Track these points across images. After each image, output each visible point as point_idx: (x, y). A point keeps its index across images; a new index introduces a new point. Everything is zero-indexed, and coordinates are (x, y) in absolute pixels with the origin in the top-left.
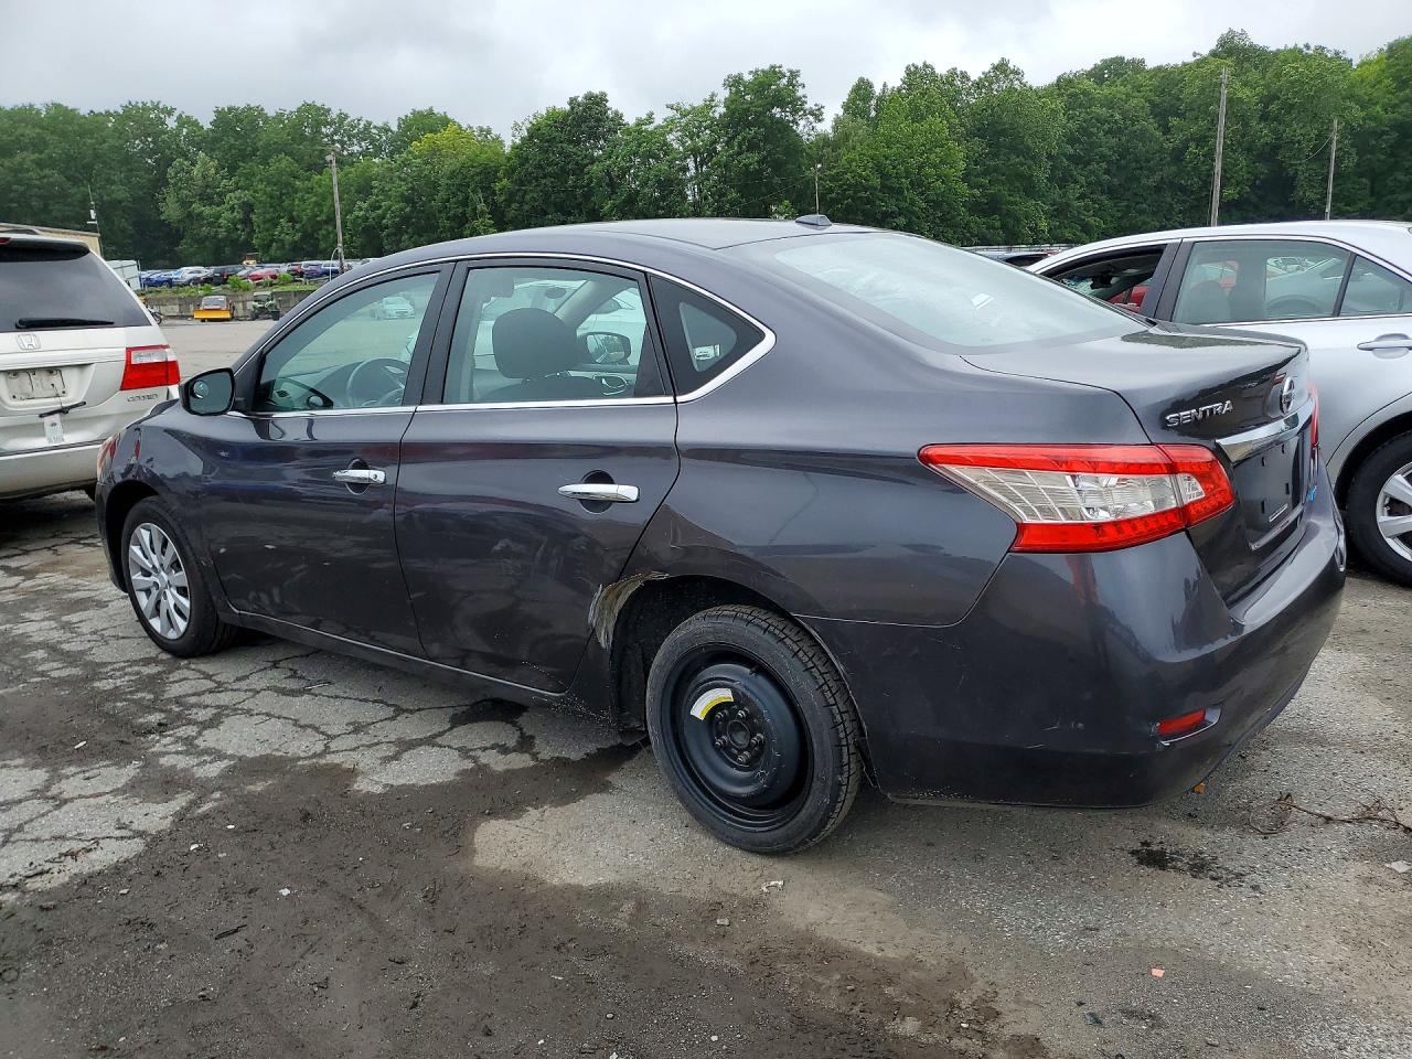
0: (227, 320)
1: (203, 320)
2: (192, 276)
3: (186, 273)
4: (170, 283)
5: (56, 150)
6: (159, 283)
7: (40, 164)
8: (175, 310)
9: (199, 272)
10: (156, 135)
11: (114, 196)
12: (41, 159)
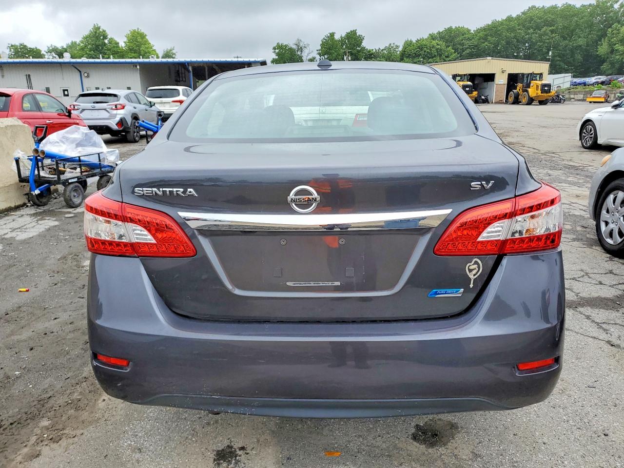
0: (602, 102)
1: (591, 102)
2: (595, 81)
3: (593, 80)
4: (585, 84)
5: (560, 23)
6: (580, 84)
7: (552, 32)
8: (581, 96)
9: (600, 79)
10: (608, 13)
11: (579, 44)
12: (553, 29)
